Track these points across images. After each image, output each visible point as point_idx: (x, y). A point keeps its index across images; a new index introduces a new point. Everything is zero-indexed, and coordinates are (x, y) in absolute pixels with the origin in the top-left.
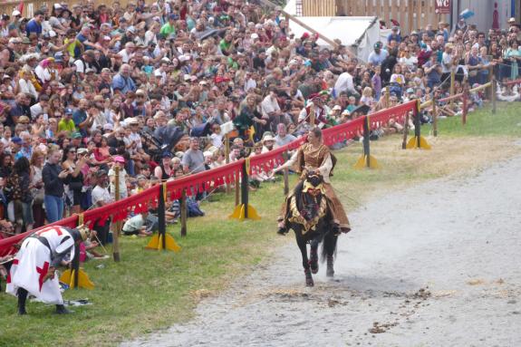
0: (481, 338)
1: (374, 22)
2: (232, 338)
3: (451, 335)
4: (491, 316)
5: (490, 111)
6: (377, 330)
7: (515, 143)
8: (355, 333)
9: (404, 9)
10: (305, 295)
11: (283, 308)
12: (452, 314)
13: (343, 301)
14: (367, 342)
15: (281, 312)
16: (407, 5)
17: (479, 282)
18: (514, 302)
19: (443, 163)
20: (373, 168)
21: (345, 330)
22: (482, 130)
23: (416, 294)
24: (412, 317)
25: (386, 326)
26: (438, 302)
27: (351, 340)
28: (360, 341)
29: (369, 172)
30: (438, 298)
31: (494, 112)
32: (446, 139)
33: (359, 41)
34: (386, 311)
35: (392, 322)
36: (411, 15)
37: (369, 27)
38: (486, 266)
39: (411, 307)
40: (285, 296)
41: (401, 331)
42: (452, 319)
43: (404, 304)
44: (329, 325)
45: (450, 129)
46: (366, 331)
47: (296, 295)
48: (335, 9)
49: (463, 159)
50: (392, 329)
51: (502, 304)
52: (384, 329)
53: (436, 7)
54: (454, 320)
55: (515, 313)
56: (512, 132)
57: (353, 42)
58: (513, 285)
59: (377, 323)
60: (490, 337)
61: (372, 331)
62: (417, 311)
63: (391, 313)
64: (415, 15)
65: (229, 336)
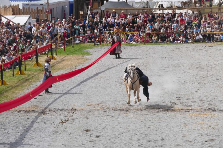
0: (99, 124)
1: (30, 17)
2: (13, 126)
3: (89, 123)
4: (100, 116)
5: (72, 47)
6: (62, 122)
7: (84, 57)
8: (56, 124)
9: (35, 13)
10: (33, 111)
11: (27, 115)
12: (86, 116)
13: (47, 112)
14: (60, 126)
15: (27, 117)
16: (36, 11)
17: (91, 105)
18: (105, 111)
19: (62, 65)
20: (40, 67)
21: (52, 122)
22: (72, 53)
23: (71, 110)
24: (73, 117)
25: (65, 121)
26: (80, 112)
27: (55, 126)
28: (58, 126)
29: (39, 68)
30: (79, 110)
31: (73, 47)
32: (60, 56)
33: (25, 24)
34: (63, 116)
35: (67, 119)
36: (38, 14)
37: (28, 19)
38: (91, 99)
39: (71, 114)
40: (26, 111)
41: (71, 122)
42: (87, 118)
43: (68, 113)
44: (45, 121)
45: (60, 53)
46: (59, 123)
47: (30, 111)
48: (12, 13)
49: (69, 63)
50: (67, 122)
51: (102, 112)
52: (65, 122)
53: (46, 12)
54: (88, 118)
55: (107, 115)
56: (81, 54)
57: (24, 24)
58: (103, 106)
59: (62, 120)
60: (102, 124)
61: (61, 123)
62: (74, 115)
63: (65, 116)
64: (39, 14)
65: (12, 126)
